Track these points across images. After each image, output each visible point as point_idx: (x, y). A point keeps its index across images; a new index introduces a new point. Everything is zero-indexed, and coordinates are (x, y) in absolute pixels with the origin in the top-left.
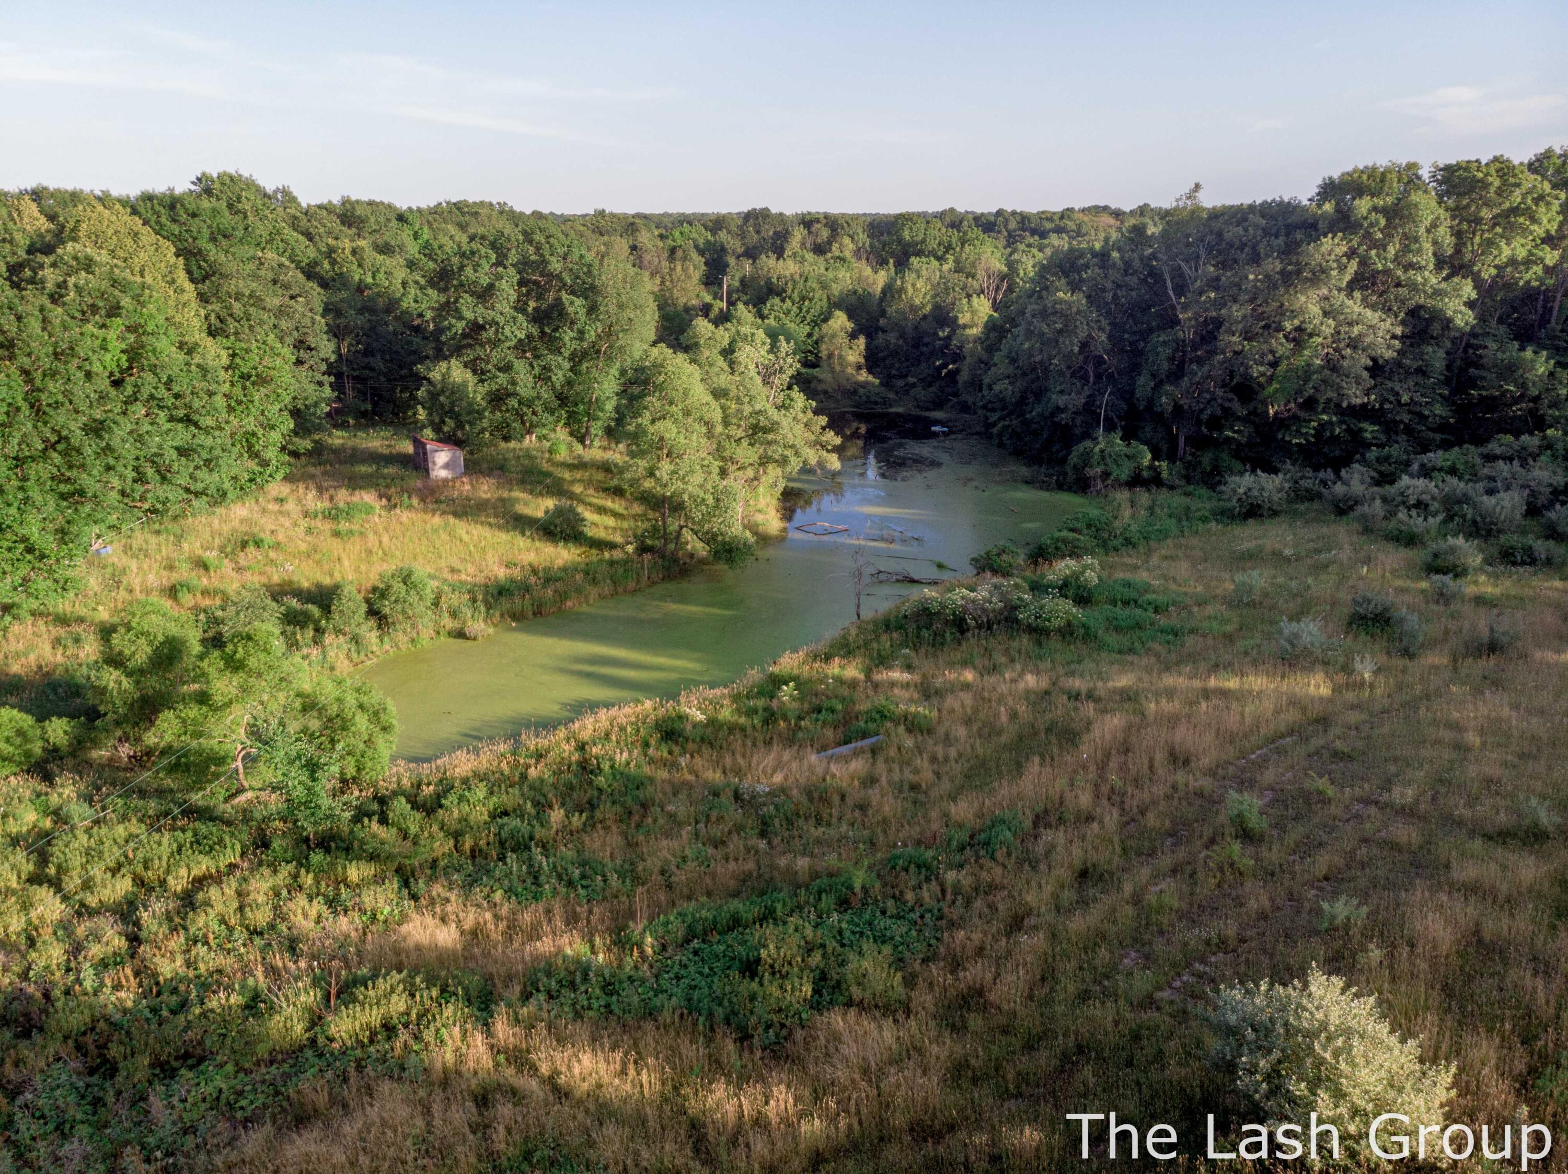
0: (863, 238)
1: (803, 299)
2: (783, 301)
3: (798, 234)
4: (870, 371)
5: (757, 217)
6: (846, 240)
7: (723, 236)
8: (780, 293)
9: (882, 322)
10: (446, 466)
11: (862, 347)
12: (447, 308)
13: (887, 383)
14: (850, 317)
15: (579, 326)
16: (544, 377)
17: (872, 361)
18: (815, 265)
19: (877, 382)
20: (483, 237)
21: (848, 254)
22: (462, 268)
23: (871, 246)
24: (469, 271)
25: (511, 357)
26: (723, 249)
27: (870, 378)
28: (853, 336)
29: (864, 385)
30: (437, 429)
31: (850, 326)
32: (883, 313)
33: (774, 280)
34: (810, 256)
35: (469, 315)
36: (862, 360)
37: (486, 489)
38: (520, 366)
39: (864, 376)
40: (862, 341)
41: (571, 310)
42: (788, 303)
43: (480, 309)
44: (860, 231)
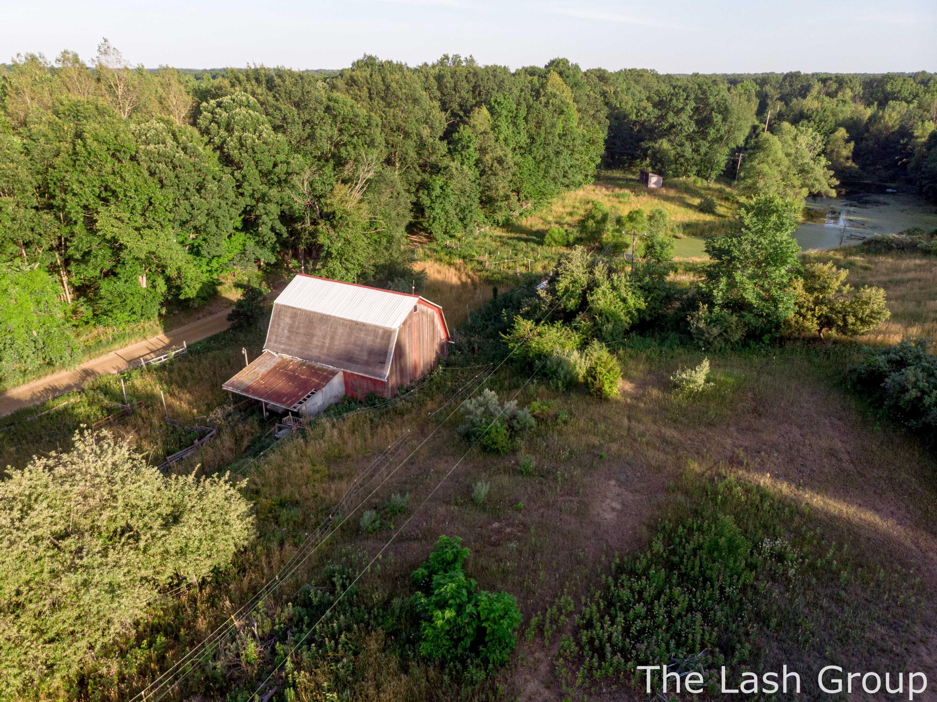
0: (859, 89)
1: (821, 121)
2: (809, 122)
3: (817, 87)
4: (854, 161)
5: (792, 77)
6: (848, 91)
7: (767, 88)
8: (808, 118)
9: (866, 135)
10: (655, 183)
11: (852, 147)
12: (662, 118)
13: (863, 168)
14: (847, 132)
15: (717, 127)
16: (696, 151)
17: (856, 156)
18: (830, 103)
19: (857, 167)
20: (680, 87)
21: (847, 98)
22: (671, 100)
23: (864, 94)
24: (674, 101)
25: (684, 140)
26: (766, 95)
27: (854, 165)
28: (847, 141)
29: (850, 168)
30: (653, 168)
31: (846, 136)
32: (867, 131)
33: (805, 111)
34: (827, 99)
35: (671, 121)
36: (850, 155)
37: (672, 193)
38: (687, 144)
39: (850, 163)
40: (852, 145)
41: (715, 120)
42: (812, 123)
43: (675, 118)
44: (858, 85)
